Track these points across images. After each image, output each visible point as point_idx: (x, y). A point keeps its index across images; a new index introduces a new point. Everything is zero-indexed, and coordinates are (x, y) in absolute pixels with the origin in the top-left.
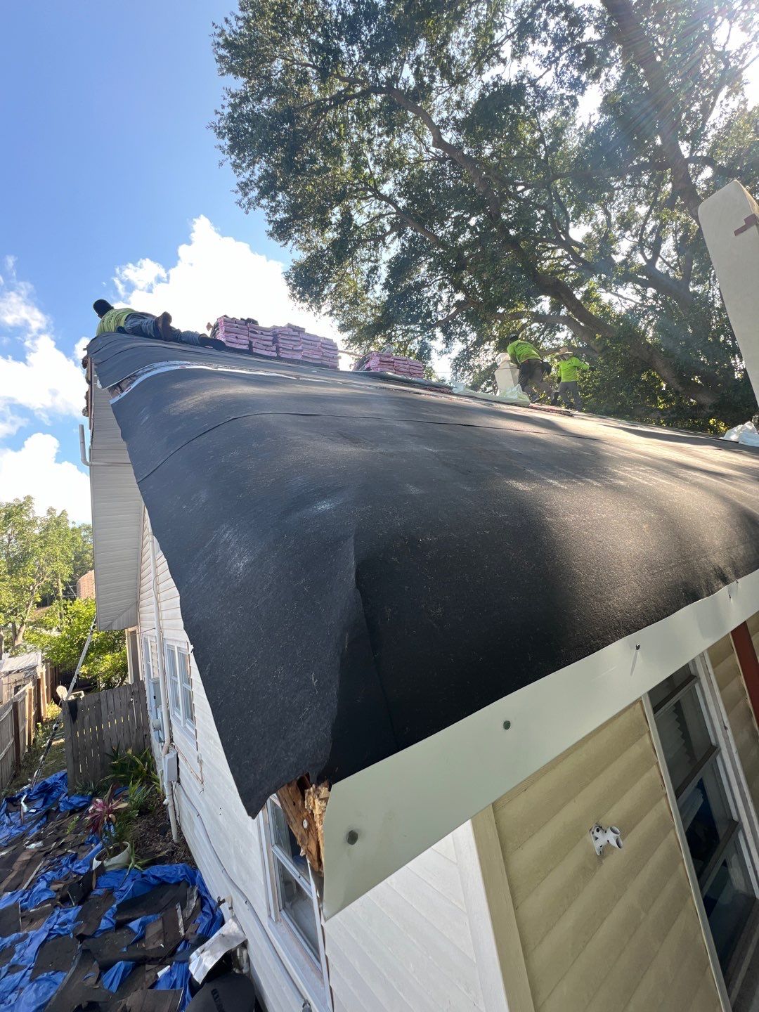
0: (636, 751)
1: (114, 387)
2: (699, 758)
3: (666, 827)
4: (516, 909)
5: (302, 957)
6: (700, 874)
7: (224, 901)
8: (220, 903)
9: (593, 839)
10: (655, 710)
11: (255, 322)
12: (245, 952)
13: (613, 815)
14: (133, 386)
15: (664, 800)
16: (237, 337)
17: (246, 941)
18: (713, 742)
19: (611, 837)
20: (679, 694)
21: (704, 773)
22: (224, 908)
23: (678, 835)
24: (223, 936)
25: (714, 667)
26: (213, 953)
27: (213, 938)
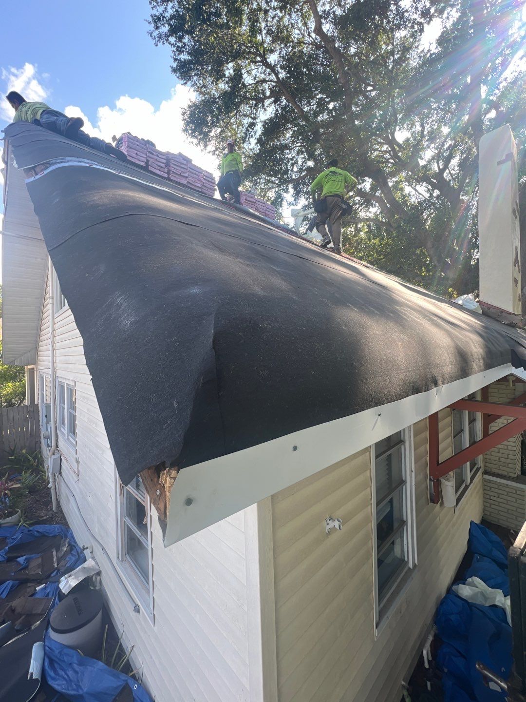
0: (361, 478)
1: (30, 169)
2: (394, 486)
3: (367, 520)
4: (275, 558)
5: (137, 581)
6: (379, 547)
7: (87, 548)
8: (84, 549)
9: (326, 524)
10: (377, 457)
11: (153, 145)
12: (98, 578)
13: (340, 512)
14: (46, 172)
15: (369, 507)
16: (137, 154)
17: (101, 571)
18: (404, 478)
19: (336, 524)
20: (391, 450)
21: (394, 495)
22: (87, 553)
23: (373, 525)
24: (84, 568)
25: (414, 437)
26: (76, 578)
27: (77, 569)
